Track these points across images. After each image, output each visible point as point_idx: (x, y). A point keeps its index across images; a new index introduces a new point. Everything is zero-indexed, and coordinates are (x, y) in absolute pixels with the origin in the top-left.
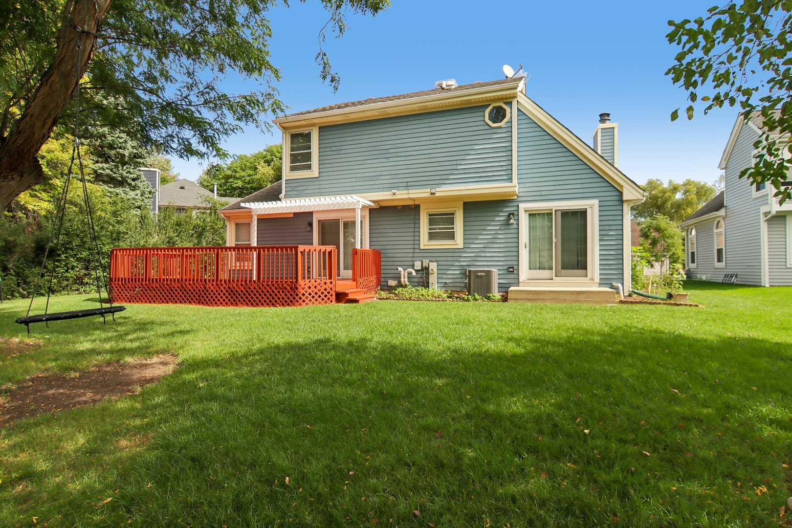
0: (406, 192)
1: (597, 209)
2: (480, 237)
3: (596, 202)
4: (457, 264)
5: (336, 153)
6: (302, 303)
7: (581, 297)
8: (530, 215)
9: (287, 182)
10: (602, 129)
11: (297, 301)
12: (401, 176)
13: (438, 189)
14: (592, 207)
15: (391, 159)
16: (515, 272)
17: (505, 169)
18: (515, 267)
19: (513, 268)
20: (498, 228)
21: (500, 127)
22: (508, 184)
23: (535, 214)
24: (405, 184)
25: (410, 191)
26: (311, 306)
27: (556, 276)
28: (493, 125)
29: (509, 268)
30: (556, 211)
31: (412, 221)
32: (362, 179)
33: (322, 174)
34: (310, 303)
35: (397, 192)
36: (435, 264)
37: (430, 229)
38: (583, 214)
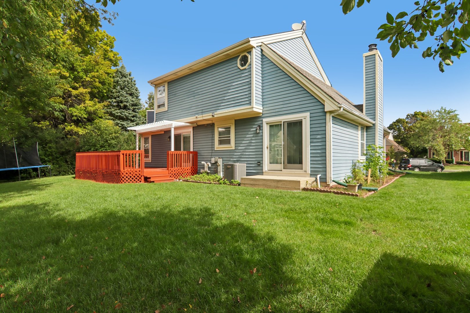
0: (201, 116)
1: (308, 119)
2: (243, 142)
3: (308, 114)
4: (232, 160)
5: (174, 96)
6: (122, 182)
7: (280, 185)
8: (270, 126)
9: (157, 114)
10: (366, 57)
11: (123, 181)
12: (200, 106)
13: (215, 113)
14: (305, 118)
15: (196, 97)
16: (261, 165)
17: (247, 96)
18: (261, 163)
19: (260, 162)
20: (252, 136)
21: (245, 69)
22: (249, 107)
23: (273, 125)
24: (201, 111)
25: (204, 115)
26: (127, 184)
27: (284, 168)
28: (242, 68)
29: (258, 162)
30: (284, 122)
31: (211, 134)
32: (184, 110)
33: (169, 109)
34: (127, 182)
35: (198, 116)
36: (221, 160)
37: (219, 138)
38: (299, 123)
